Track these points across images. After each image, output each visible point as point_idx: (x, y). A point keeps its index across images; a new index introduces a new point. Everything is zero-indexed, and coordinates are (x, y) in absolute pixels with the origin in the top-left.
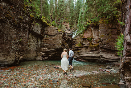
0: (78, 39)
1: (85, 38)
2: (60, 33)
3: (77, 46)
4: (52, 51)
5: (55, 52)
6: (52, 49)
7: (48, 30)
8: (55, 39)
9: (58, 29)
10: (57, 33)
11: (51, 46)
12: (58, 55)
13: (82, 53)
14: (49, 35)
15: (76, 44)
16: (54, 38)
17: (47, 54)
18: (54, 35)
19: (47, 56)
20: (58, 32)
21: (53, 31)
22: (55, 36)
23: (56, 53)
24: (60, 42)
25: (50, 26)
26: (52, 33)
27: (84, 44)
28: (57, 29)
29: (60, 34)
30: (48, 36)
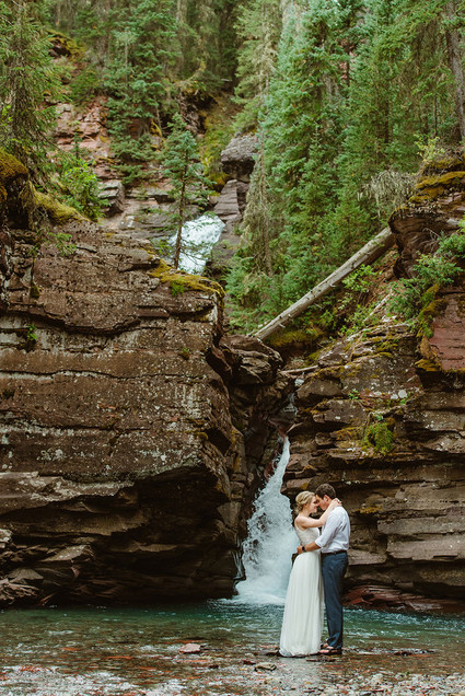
0: (362, 373)
1: (447, 366)
2: (190, 303)
3: (353, 449)
4: (88, 499)
5: (129, 513)
6: (96, 479)
7: (42, 264)
8: (125, 371)
9: (154, 265)
10: (148, 299)
11: (86, 444)
12: (153, 549)
13: (410, 527)
14: (52, 323)
15: (339, 425)
16: (119, 360)
17: (30, 542)
18: (110, 324)
19: (30, 562)
20: (160, 296)
21: (105, 277)
22: (131, 337)
23: (138, 521)
24: (191, 403)
25: (68, 219)
26: (96, 305)
27: (434, 426)
28: (144, 255)
29: (184, 316)
30: (41, 336)
